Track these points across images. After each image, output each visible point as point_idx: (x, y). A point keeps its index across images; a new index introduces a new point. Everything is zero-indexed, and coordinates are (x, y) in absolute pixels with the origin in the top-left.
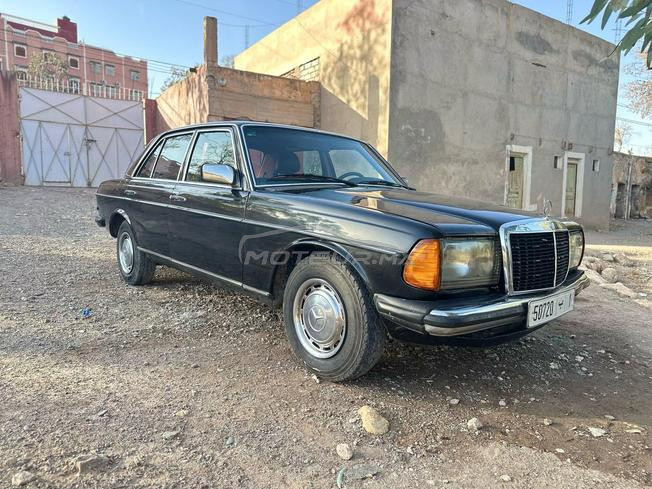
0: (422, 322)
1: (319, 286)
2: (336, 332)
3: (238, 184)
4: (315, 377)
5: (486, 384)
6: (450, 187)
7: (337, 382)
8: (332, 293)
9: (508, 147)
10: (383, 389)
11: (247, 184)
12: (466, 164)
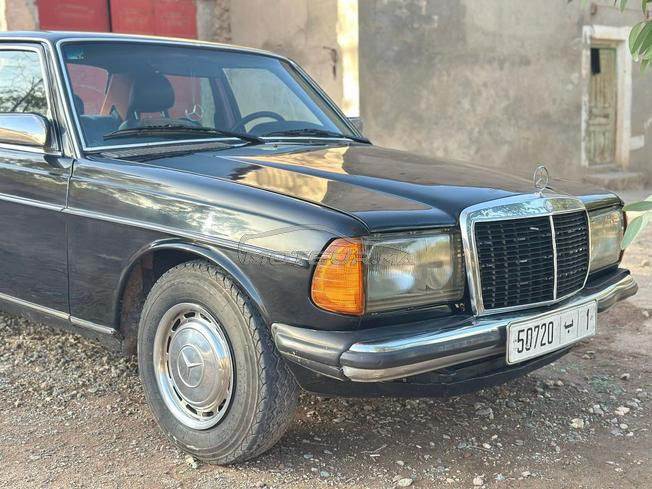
0: (339, 363)
1: (193, 314)
2: (220, 386)
3: (55, 145)
4: (190, 460)
5: (461, 456)
6: (479, 110)
7: (226, 465)
8: (213, 326)
9: (586, 29)
10: (297, 471)
11: (70, 146)
12: (507, 65)
